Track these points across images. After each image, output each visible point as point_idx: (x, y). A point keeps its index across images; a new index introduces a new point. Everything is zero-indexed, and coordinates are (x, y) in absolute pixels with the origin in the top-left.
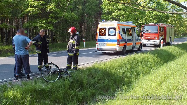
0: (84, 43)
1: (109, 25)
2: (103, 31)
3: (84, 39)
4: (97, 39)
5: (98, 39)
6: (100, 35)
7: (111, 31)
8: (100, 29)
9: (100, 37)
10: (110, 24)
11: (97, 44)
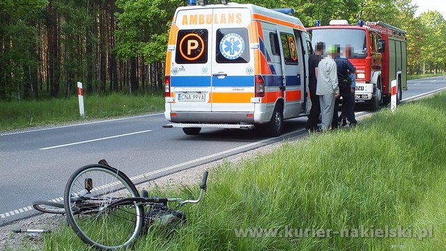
0: (81, 98)
1: (219, 20)
2: (193, 44)
3: (80, 85)
4: (168, 78)
5: (172, 75)
6: (180, 60)
7: (227, 43)
8: (182, 33)
9: (183, 69)
10: (223, 16)
11: (169, 94)
